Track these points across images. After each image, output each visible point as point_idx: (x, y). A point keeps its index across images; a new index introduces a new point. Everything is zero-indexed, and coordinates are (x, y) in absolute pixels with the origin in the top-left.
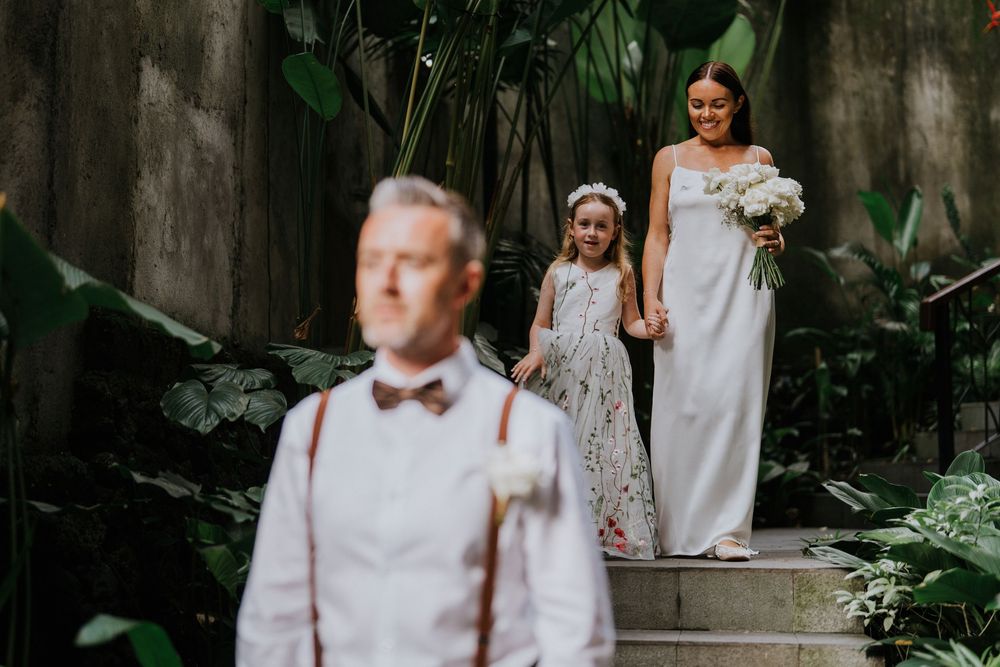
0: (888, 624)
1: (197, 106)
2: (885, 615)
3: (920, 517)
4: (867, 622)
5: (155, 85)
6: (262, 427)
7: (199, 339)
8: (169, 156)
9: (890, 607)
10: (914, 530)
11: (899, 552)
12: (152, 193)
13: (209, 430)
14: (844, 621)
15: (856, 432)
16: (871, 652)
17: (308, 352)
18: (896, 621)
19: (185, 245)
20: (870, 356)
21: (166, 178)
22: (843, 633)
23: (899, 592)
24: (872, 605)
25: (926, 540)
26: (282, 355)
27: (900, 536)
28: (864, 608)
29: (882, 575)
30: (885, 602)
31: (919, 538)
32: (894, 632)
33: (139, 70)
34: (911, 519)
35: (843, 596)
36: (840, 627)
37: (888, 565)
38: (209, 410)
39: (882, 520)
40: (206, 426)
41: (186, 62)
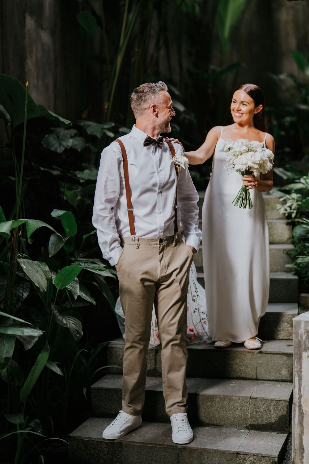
0: (293, 215)
1: (42, 29)
2: (293, 212)
3: (305, 179)
4: (286, 215)
5: (30, 23)
6: (79, 150)
7: (68, 122)
8: (34, 49)
9: (294, 209)
10: (303, 184)
11: (298, 191)
12: (30, 64)
13: (61, 151)
14: (279, 215)
15: (287, 150)
16: (288, 224)
17: (90, 123)
18: (297, 214)
19: (40, 83)
20: (294, 119)
21: (34, 58)
22: (279, 219)
23: (298, 205)
24: (288, 209)
25: (307, 187)
26: (82, 124)
27: (298, 186)
28: (286, 210)
29: (292, 199)
30: (293, 207)
31: (304, 187)
32: (295, 217)
33: (25, 18)
34: (302, 180)
35: (279, 206)
36: (278, 217)
37: (294, 196)
38: (60, 145)
39: (293, 181)
40: (60, 150)
41: (38, 12)
